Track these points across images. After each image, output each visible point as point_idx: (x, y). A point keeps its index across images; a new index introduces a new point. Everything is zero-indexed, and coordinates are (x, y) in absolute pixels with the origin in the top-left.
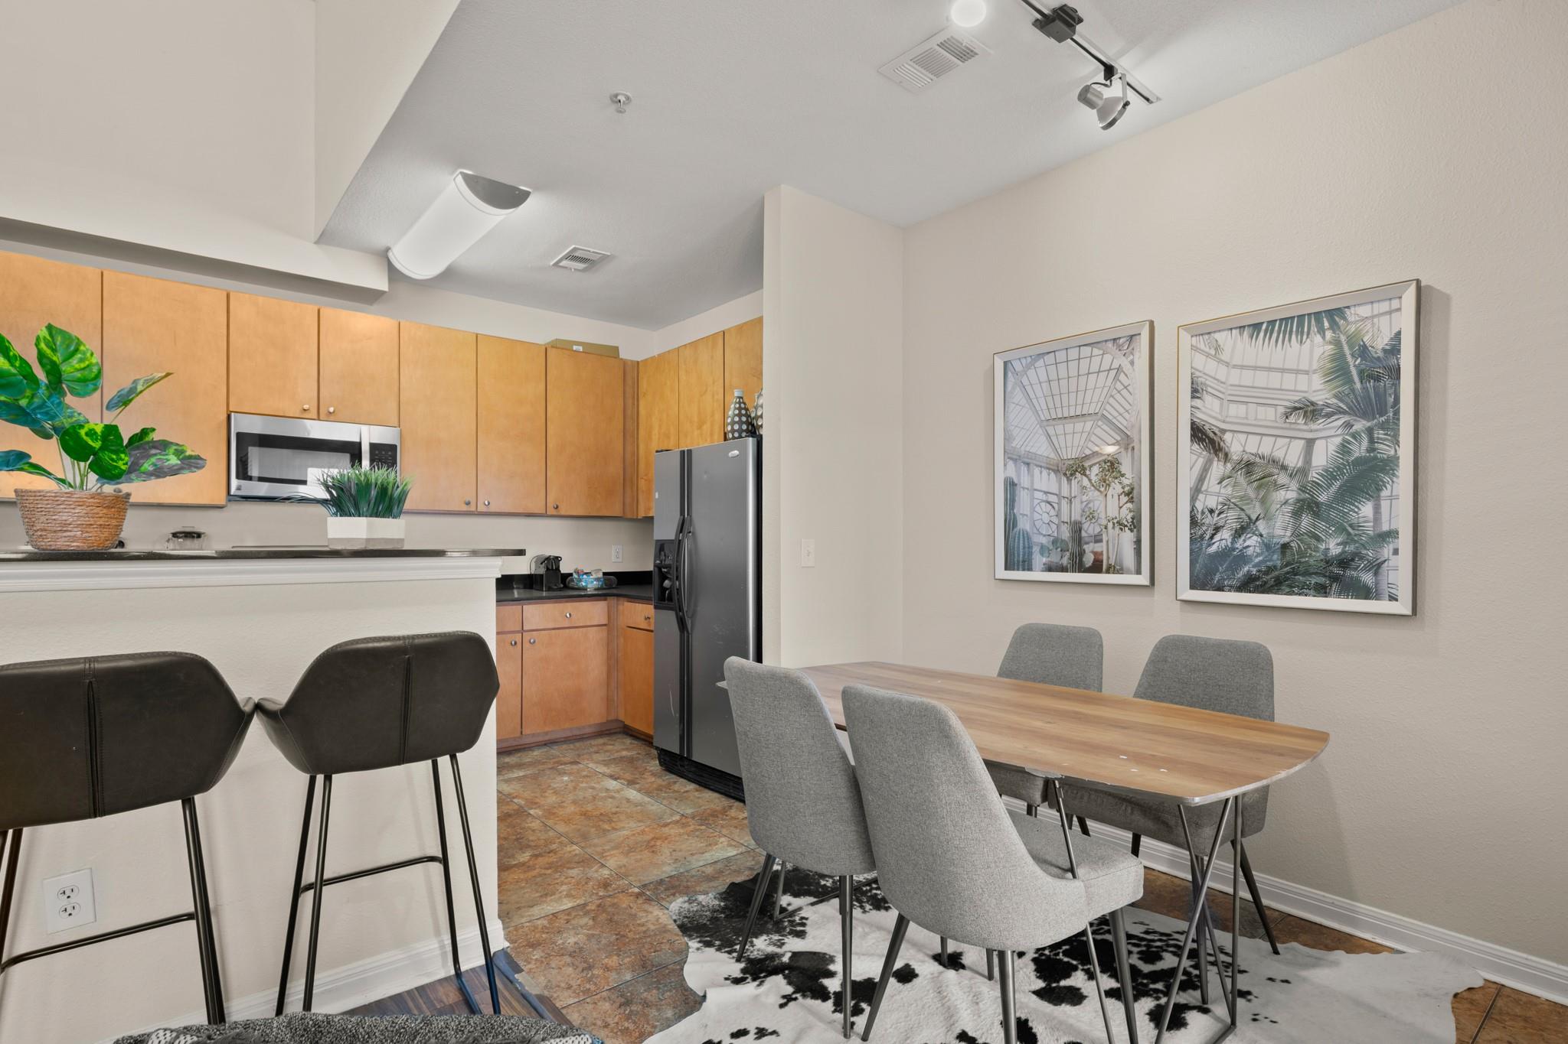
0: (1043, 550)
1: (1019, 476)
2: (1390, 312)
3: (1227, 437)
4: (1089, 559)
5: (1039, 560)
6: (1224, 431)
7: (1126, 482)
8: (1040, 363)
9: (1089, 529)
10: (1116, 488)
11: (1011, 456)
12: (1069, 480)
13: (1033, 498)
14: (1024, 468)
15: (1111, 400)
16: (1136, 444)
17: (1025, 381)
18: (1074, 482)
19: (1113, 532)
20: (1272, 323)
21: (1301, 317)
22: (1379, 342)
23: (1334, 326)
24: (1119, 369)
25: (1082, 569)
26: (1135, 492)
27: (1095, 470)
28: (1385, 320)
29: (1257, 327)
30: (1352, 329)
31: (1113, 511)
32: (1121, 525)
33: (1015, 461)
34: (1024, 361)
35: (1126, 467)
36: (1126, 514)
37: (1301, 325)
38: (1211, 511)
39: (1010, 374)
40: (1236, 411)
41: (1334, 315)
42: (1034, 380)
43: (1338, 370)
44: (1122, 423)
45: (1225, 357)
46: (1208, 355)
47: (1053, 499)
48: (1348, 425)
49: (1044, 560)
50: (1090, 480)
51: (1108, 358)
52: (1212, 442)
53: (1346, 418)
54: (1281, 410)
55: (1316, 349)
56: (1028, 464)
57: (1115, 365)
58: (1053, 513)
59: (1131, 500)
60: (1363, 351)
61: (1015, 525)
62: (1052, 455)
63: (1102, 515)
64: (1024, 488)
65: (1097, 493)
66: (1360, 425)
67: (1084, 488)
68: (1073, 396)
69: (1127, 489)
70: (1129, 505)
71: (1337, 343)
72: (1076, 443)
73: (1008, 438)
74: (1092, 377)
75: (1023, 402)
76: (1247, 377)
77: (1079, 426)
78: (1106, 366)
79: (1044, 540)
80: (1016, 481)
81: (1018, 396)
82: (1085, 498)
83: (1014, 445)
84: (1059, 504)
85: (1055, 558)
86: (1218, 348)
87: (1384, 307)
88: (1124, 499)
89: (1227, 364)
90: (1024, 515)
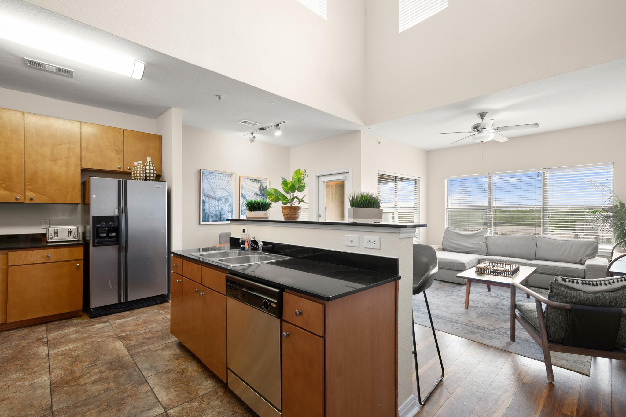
0: (212, 217)
1: (206, 199)
2: (266, 182)
3: (247, 197)
4: (222, 219)
5: (211, 219)
6: (246, 196)
7: (230, 203)
8: (212, 174)
9: (223, 212)
10: (228, 204)
11: (205, 195)
12: (218, 202)
13: (209, 205)
14: (207, 198)
15: (227, 186)
16: (232, 196)
17: (207, 177)
18: (219, 202)
19: (227, 213)
20: (253, 179)
21: (256, 180)
22: (265, 187)
23: (260, 182)
24: (229, 180)
25: (221, 221)
26: (232, 205)
27: (224, 200)
28: (265, 183)
29: (251, 179)
30: (262, 183)
31: (227, 209)
32: (229, 212)
33: (205, 196)
34: (207, 173)
35: (230, 200)
36: (230, 210)
37: (256, 181)
38: (244, 210)
39: (204, 175)
40: (248, 193)
41: (260, 181)
42: (210, 178)
43: (260, 189)
44: (229, 191)
45: (246, 183)
46: (244, 182)
47: (214, 205)
48: (261, 197)
49: (212, 219)
50: (223, 202)
51: (226, 178)
52: (244, 197)
53: (261, 196)
54: (254, 194)
55: (257, 185)
56: (208, 197)
57: (228, 179)
58: (214, 208)
59: (231, 207)
60: (263, 187)
61: (205, 211)
62: (214, 196)
63: (225, 210)
64: (207, 203)
65: (224, 205)
66: (263, 198)
67: (221, 204)
68: (219, 184)
69: (230, 205)
70: (230, 208)
71: (260, 185)
72: (220, 194)
73: (203, 190)
74: (223, 181)
75: (207, 182)
76: (249, 187)
77: (220, 190)
78: (226, 179)
79: (212, 215)
80: (205, 201)
81: (206, 181)
82: (221, 206)
83: (204, 192)
84: (216, 207)
85: (214, 219)
86: (245, 181)
87: (265, 181)
88: (229, 206)
89: (247, 184)
90: (207, 209)
